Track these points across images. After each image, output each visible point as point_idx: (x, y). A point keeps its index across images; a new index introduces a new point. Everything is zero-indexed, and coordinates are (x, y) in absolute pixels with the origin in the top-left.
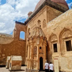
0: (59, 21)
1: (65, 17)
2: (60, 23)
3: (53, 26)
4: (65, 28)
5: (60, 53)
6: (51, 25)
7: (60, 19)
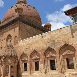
0: (30, 42)
1: (36, 40)
2: (31, 44)
3: (24, 45)
4: (35, 50)
5: (29, 72)
6: (22, 44)
7: (31, 40)
